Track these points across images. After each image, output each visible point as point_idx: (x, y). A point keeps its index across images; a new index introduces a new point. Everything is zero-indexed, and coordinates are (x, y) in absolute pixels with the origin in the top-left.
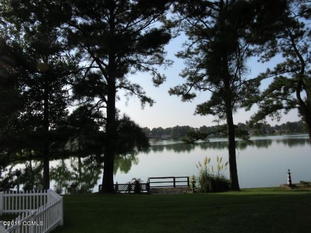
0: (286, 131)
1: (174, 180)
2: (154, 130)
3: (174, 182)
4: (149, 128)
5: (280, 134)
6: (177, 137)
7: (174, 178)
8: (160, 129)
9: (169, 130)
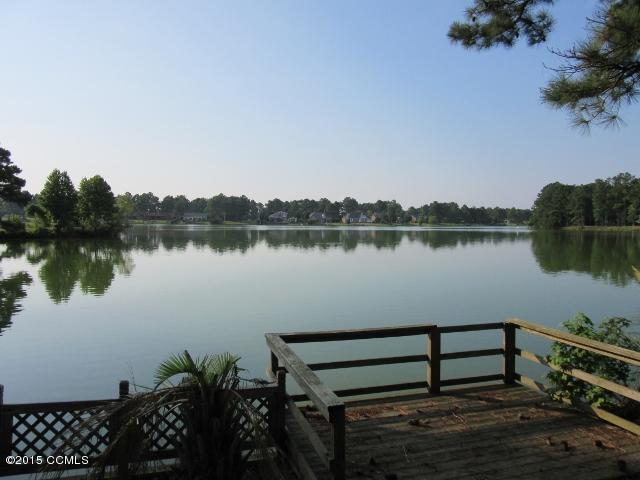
0: (431, 218)
1: (436, 344)
2: (169, 200)
3: (436, 358)
4: (155, 195)
5: (421, 225)
6: (218, 218)
7: (434, 332)
8: (182, 199)
9: (200, 203)
